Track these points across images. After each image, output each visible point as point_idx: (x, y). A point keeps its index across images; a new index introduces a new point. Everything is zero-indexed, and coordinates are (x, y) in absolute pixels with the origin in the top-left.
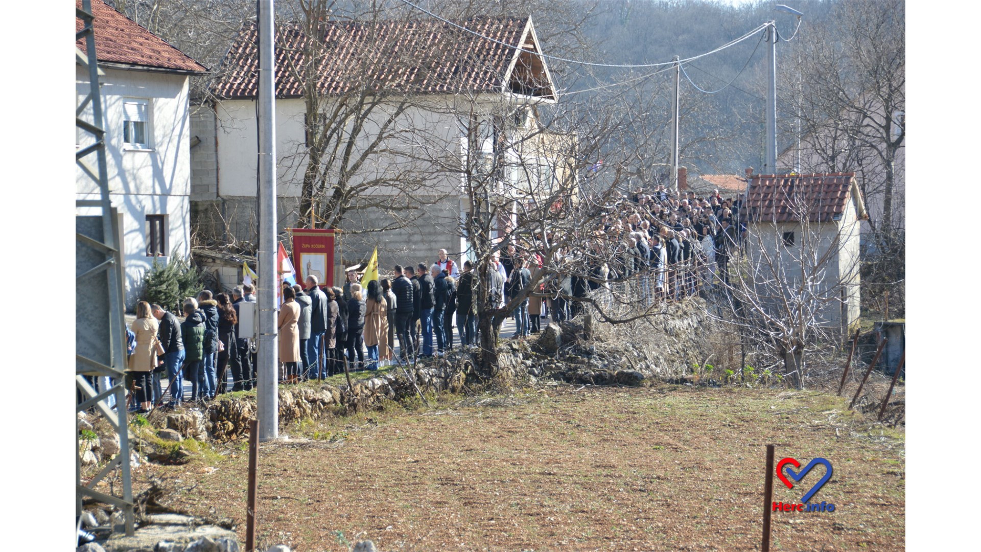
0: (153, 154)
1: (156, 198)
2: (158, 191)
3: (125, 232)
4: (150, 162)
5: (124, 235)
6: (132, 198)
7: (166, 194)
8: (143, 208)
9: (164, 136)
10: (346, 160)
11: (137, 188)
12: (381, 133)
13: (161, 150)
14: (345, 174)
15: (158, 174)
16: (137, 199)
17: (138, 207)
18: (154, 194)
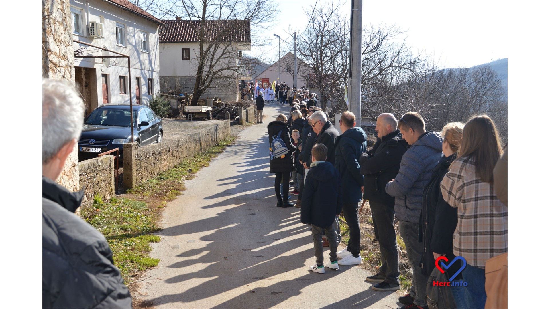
0: (149, 54)
1: (150, 72)
2: (150, 69)
3: (142, 85)
4: (148, 58)
5: (141, 86)
6: (143, 71)
7: (153, 71)
8: (146, 76)
9: (152, 49)
10: (212, 61)
11: (144, 67)
12: (224, 52)
13: (151, 53)
14: (211, 66)
15: (150, 62)
16: (144, 71)
17: (145, 76)
18: (149, 70)
